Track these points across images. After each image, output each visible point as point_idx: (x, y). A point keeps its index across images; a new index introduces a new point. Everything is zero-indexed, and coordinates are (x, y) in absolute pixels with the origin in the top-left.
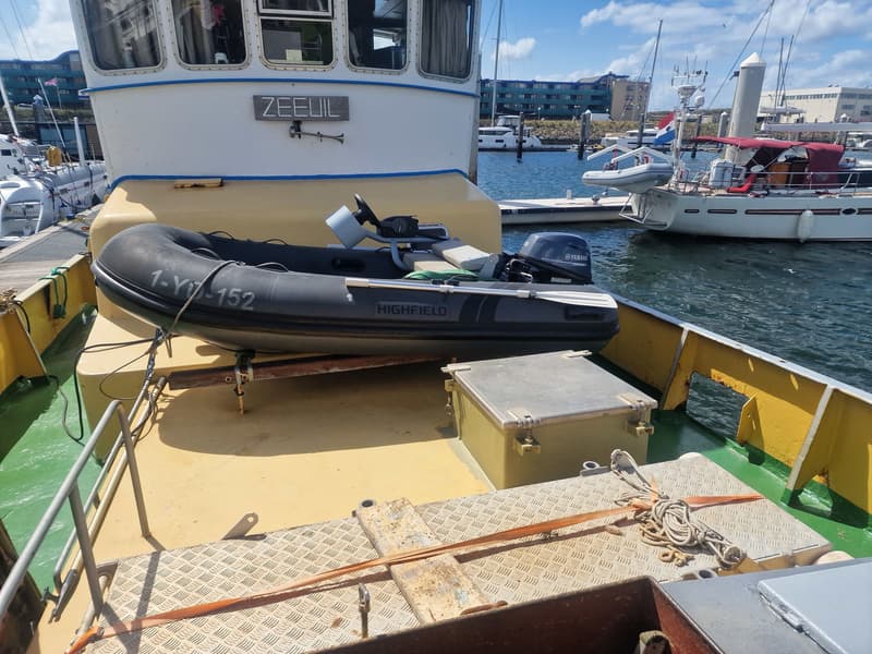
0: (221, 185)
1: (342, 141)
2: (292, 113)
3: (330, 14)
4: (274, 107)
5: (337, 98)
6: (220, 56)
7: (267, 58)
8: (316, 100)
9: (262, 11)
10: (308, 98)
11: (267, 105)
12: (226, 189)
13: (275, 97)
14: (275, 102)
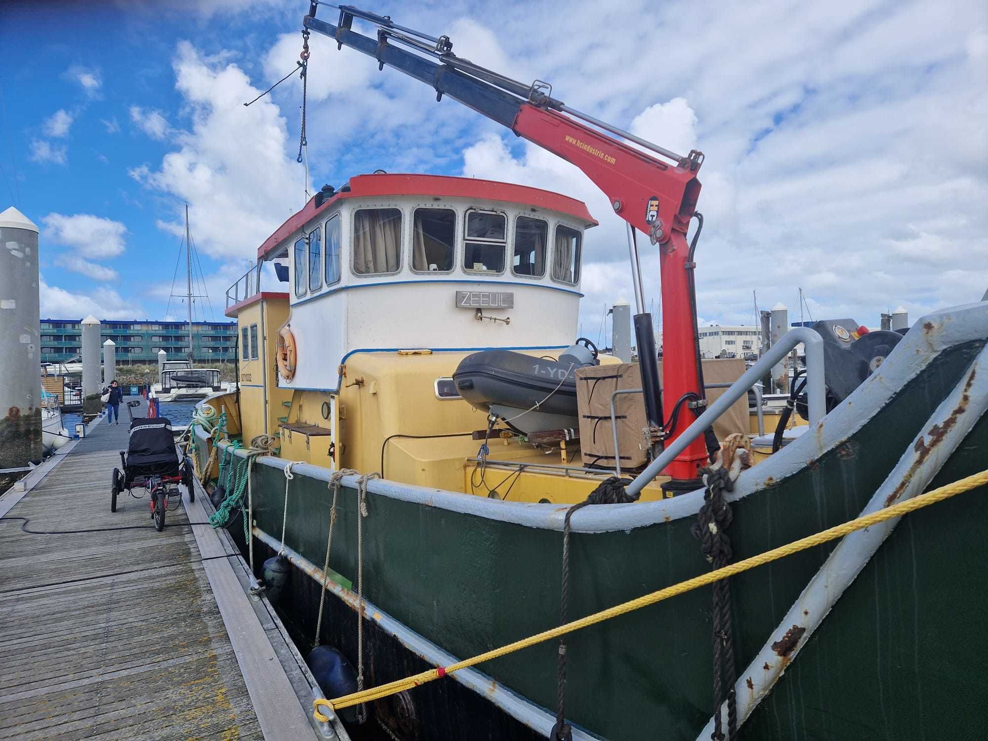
0: (432, 353)
1: (508, 323)
2: (479, 303)
3: (505, 241)
4: (469, 299)
5: (508, 294)
6: (433, 266)
7: (466, 267)
8: (494, 295)
9: (467, 238)
10: (490, 293)
11: (464, 297)
12: (433, 356)
13: (471, 292)
14: (470, 295)
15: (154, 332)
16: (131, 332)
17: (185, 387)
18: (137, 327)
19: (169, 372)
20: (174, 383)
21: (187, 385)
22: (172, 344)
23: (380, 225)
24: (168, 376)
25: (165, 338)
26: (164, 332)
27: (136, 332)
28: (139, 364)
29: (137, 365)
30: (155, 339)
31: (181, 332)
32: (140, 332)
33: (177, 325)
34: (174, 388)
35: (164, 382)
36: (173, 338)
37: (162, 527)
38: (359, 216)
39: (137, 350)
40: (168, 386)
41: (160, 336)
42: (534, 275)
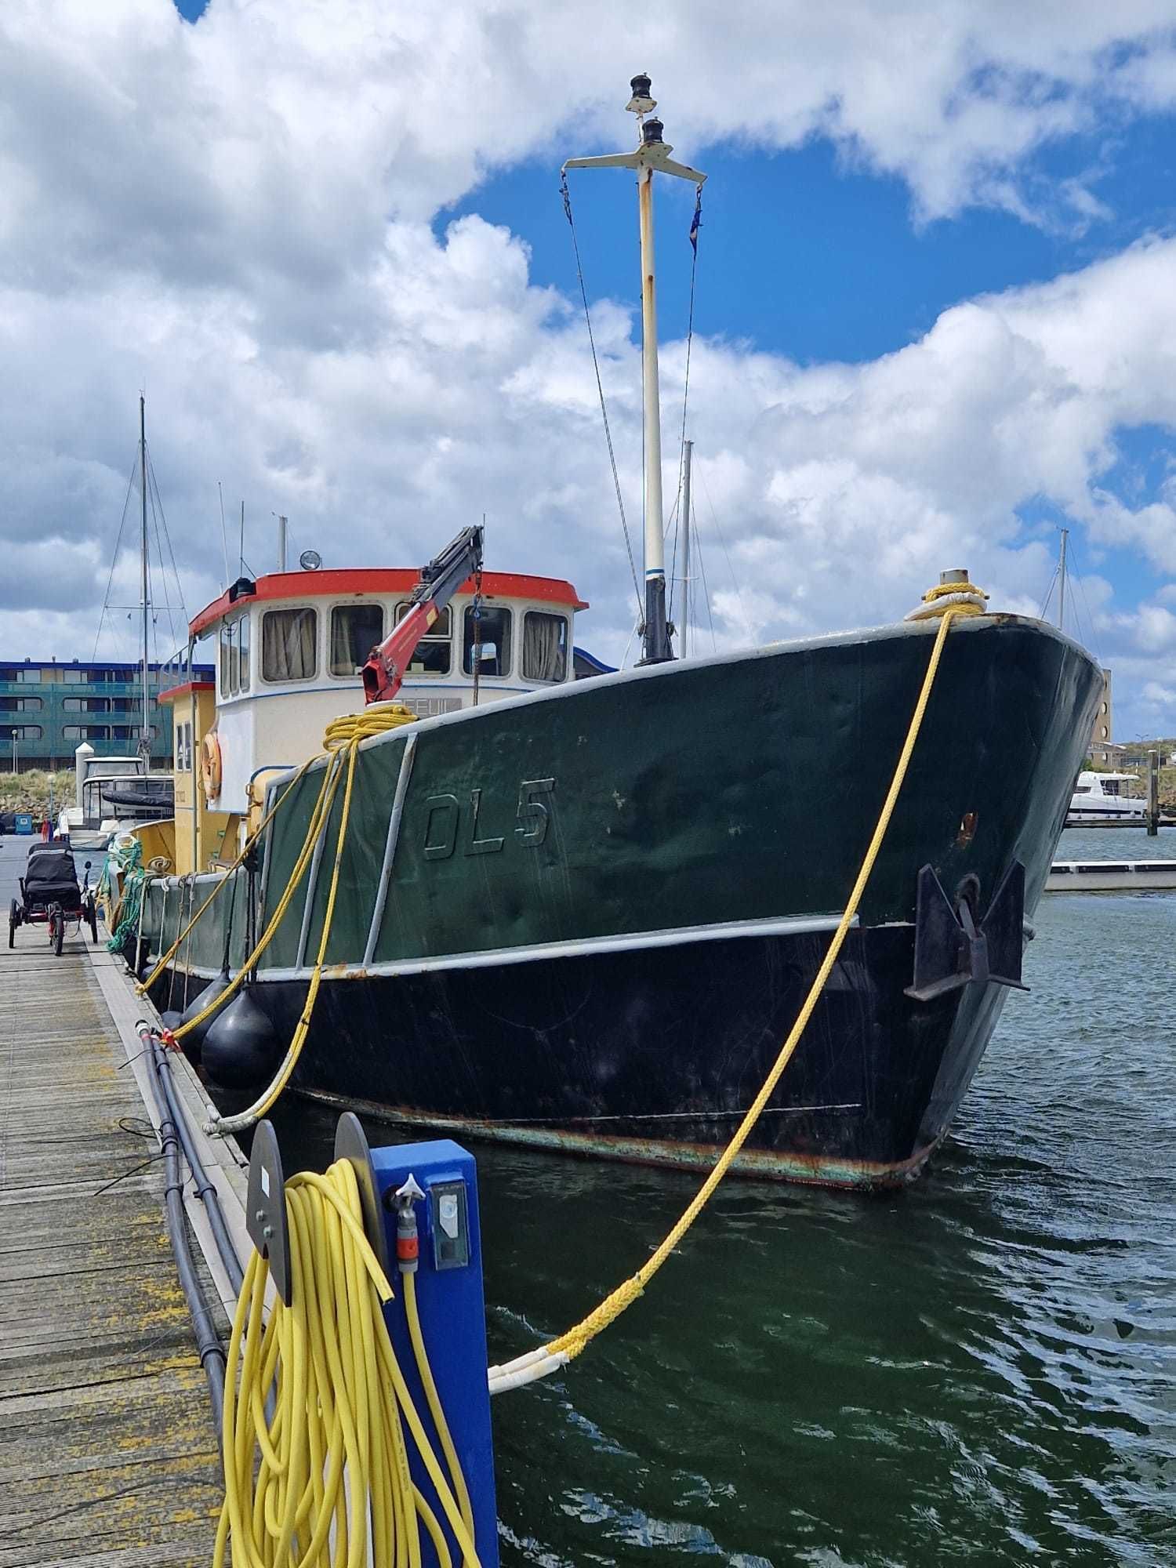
15: (69, 689)
16: (17, 688)
17: (133, 817)
18: (32, 676)
19: (99, 781)
20: (108, 806)
21: (137, 811)
22: (110, 718)
23: (296, 624)
24: (96, 791)
25: (96, 704)
26: (92, 690)
27: (28, 688)
28: (34, 770)
29: (30, 773)
30: (73, 706)
31: (129, 690)
32: (37, 689)
33: (124, 672)
34: (108, 818)
35: (86, 805)
36: (112, 703)
37: (59, 954)
38: (269, 618)
39: (30, 733)
40: (95, 814)
41: (81, 699)
42: (500, 675)
